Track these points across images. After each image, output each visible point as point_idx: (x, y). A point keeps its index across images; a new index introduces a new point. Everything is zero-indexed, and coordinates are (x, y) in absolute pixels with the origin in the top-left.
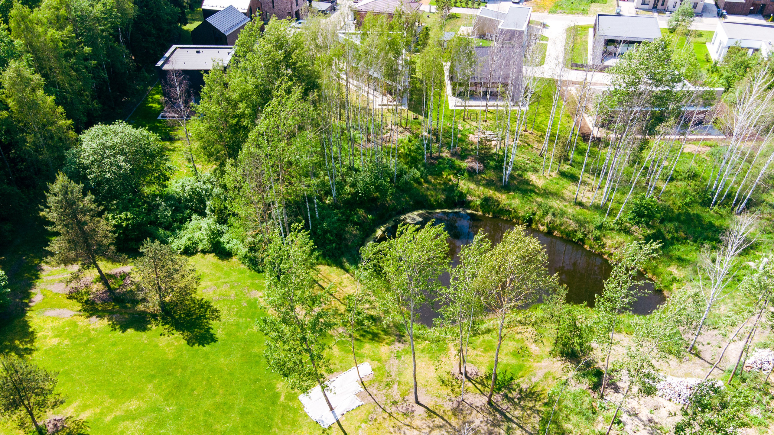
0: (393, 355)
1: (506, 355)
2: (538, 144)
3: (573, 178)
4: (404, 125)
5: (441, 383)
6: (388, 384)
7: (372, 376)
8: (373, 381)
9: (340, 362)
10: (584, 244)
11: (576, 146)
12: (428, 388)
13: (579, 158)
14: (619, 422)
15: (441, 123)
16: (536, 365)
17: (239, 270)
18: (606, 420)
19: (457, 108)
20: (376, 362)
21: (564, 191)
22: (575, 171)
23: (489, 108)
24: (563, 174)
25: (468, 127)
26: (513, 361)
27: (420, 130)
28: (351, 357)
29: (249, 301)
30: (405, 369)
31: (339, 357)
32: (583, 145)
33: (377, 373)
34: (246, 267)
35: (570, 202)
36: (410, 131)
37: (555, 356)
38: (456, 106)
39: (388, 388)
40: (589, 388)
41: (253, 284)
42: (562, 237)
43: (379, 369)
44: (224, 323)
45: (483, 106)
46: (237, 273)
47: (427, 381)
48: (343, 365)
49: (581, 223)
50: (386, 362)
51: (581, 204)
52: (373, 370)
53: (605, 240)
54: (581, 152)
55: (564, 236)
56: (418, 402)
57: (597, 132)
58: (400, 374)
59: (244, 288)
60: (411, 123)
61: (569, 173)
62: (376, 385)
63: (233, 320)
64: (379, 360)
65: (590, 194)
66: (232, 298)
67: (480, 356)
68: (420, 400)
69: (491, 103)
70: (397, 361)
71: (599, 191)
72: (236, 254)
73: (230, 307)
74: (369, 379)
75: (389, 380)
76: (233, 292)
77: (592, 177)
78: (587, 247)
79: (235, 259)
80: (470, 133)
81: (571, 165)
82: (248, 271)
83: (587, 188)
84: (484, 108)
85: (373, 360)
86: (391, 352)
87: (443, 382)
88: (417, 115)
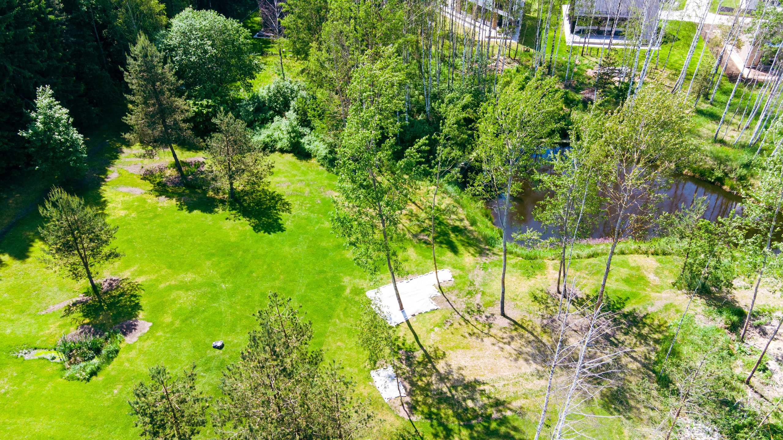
0: (478, 266)
1: (617, 280)
2: (670, 82)
3: (714, 117)
4: (512, 56)
5: (533, 299)
6: (469, 293)
7: (451, 284)
8: (453, 288)
9: (417, 265)
10: (723, 184)
11: (719, 86)
12: (518, 302)
13: (723, 98)
14: (765, 370)
15: (554, 56)
16: (653, 295)
17: (317, 171)
18: (746, 365)
19: (574, 45)
20: (458, 271)
21: (700, 129)
22: (716, 110)
23: (612, 47)
24: (700, 112)
25: (586, 62)
26: (625, 288)
27: (531, 61)
28: (430, 262)
29: (323, 199)
30: (492, 281)
31: (416, 261)
32: (728, 85)
33: (458, 281)
34: (325, 169)
35: (707, 139)
36: (519, 62)
37: (680, 289)
38: (574, 42)
39: (469, 296)
40: (726, 328)
41: (329, 185)
42: (694, 176)
43: (460, 277)
44: (294, 216)
45: (606, 44)
46: (314, 173)
47: (517, 296)
48: (420, 269)
49: (721, 161)
50: (469, 271)
51: (722, 142)
52: (454, 277)
53: (752, 181)
54: (726, 93)
55: (697, 175)
56: (503, 314)
57: (747, 73)
58: (485, 284)
59: (320, 187)
60: (521, 54)
61: (707, 111)
62: (456, 292)
63: (304, 214)
64: (462, 269)
65: (735, 134)
66: (306, 195)
67: (584, 278)
68: (507, 312)
69: (614, 41)
70: (483, 272)
71: (748, 132)
72: (316, 156)
73: (302, 203)
74: (449, 285)
75: (472, 288)
76: (307, 190)
77: (737, 117)
78: (726, 188)
79: (314, 161)
80: (588, 68)
81: (711, 104)
82: (326, 172)
83: (731, 127)
84: (607, 46)
85: (454, 268)
86: (477, 263)
87: (535, 298)
88: (528, 48)
